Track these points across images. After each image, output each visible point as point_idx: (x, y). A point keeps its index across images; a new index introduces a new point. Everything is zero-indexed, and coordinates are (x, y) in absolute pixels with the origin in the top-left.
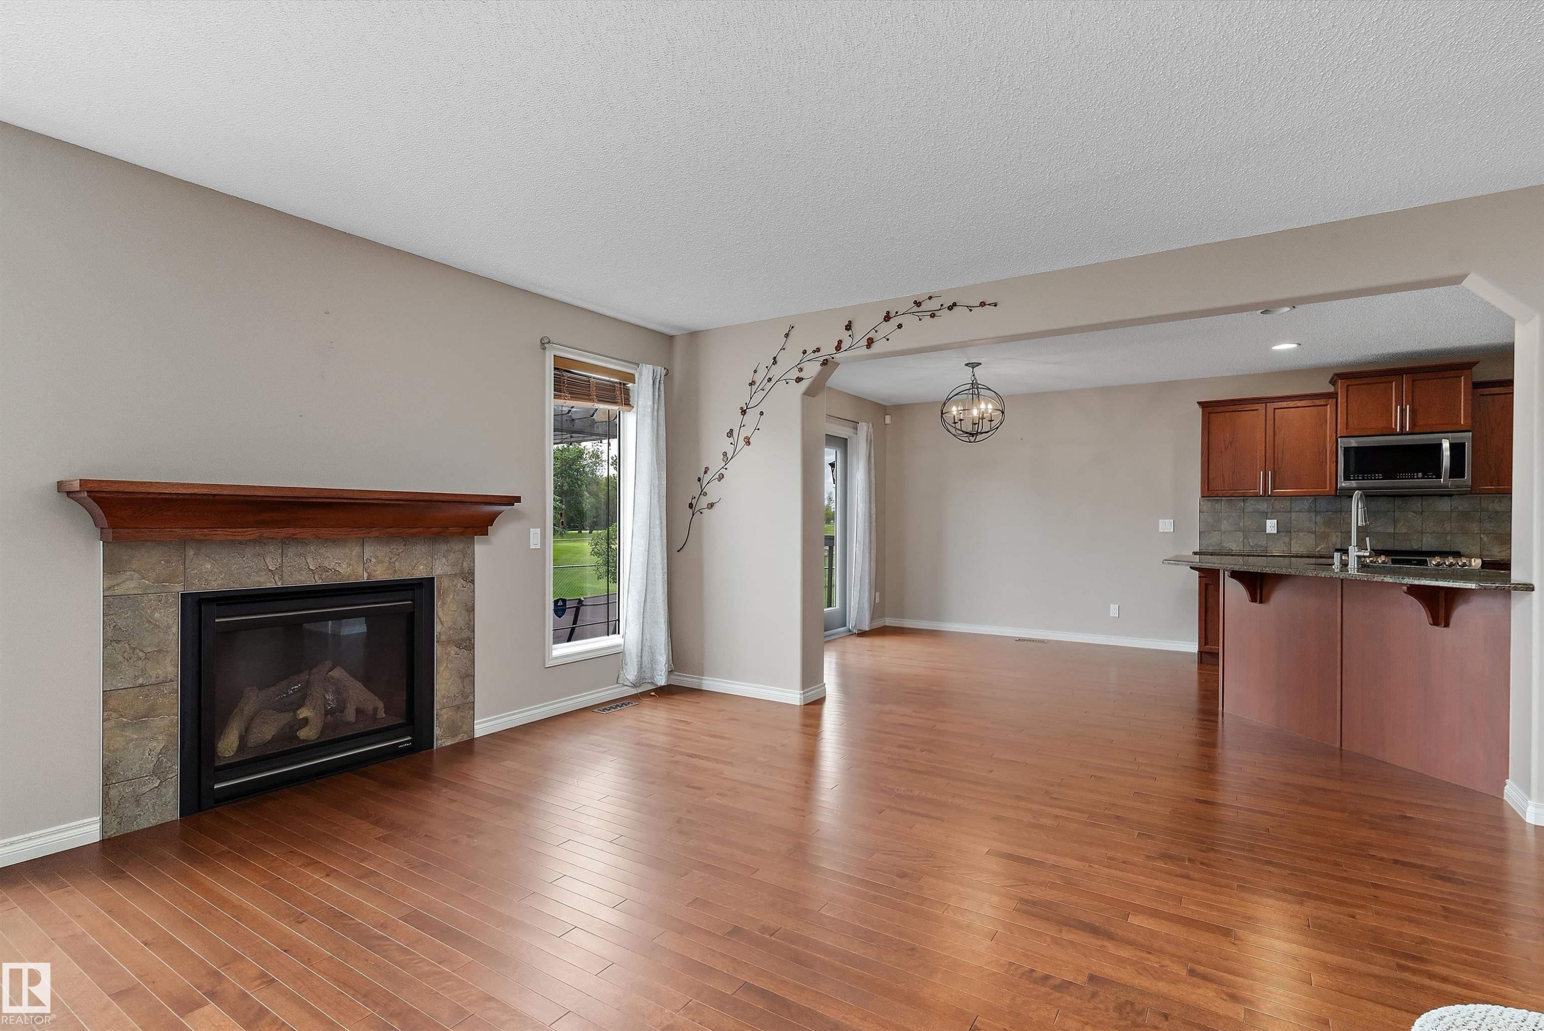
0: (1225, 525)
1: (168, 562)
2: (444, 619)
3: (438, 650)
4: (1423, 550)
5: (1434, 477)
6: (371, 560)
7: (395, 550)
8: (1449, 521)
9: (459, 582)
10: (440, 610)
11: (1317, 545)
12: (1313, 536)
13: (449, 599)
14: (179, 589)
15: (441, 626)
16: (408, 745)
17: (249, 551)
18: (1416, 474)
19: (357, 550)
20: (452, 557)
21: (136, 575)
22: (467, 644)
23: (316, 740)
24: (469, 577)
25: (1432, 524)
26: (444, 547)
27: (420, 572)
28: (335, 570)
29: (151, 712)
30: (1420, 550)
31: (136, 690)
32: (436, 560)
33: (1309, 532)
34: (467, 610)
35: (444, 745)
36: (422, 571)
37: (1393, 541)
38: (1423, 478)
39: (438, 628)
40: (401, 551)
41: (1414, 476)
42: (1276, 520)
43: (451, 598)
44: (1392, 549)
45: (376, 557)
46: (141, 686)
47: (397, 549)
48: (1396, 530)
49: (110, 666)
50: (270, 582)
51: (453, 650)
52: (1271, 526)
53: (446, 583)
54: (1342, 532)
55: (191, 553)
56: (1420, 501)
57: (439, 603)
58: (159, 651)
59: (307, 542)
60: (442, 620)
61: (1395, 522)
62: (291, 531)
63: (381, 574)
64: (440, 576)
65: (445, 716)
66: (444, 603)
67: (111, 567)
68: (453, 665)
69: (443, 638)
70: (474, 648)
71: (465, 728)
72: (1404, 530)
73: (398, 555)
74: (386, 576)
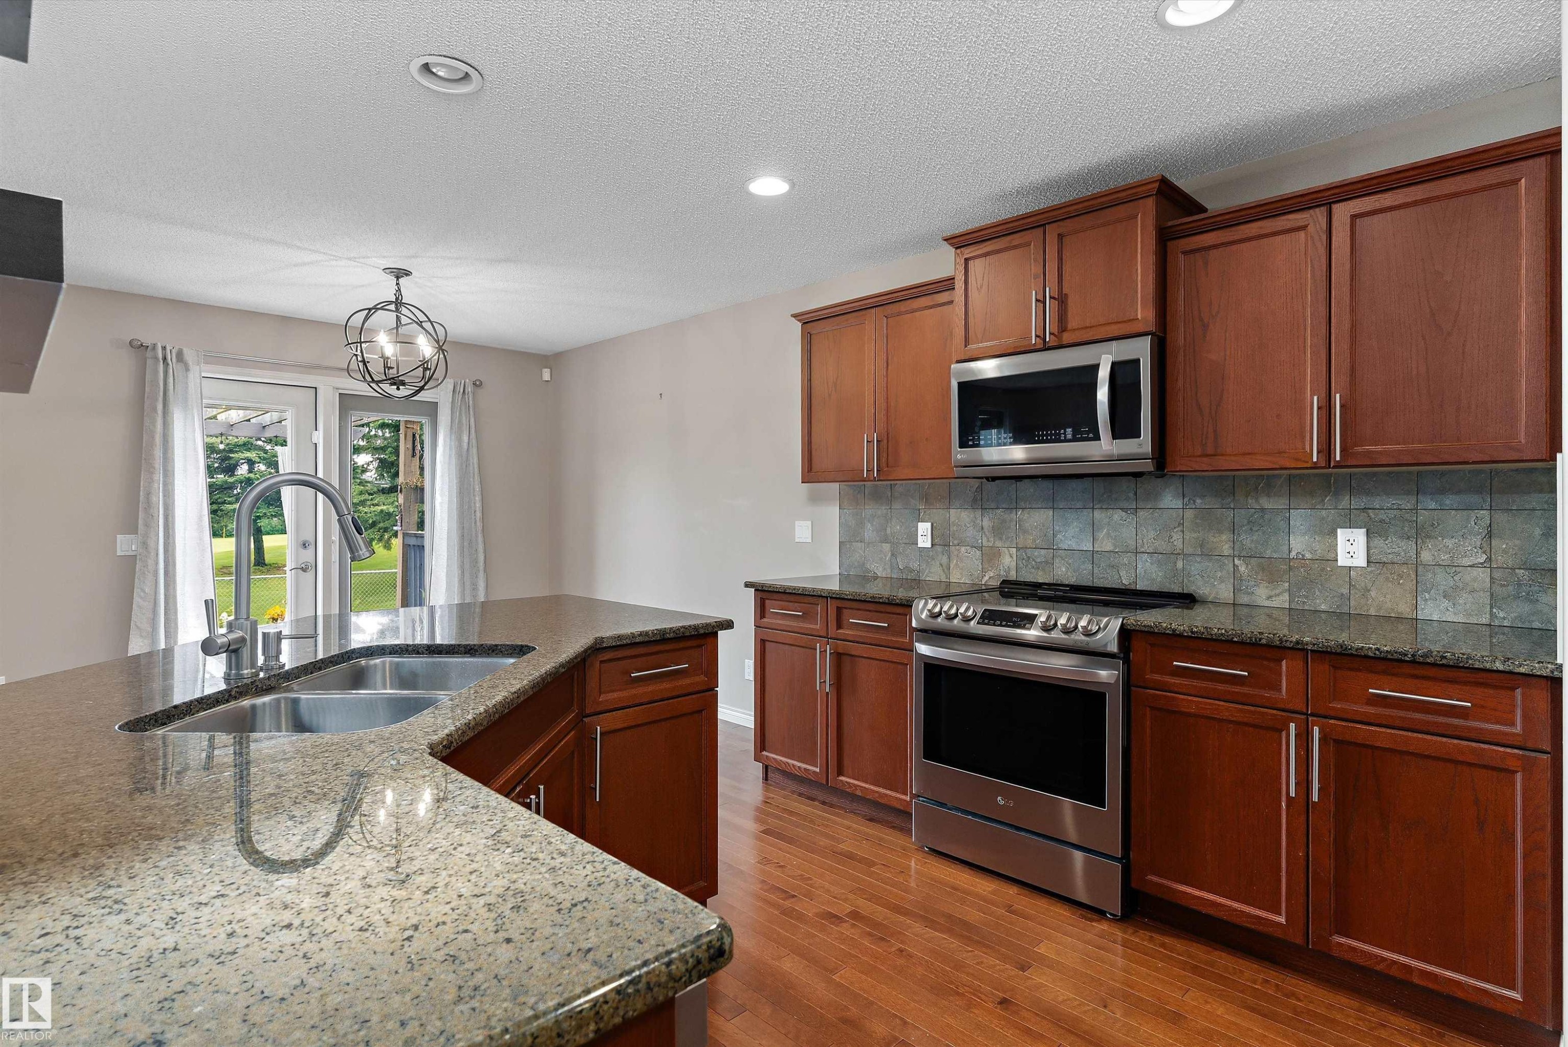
0: (869, 532)
4: (1138, 587)
5: (1091, 435)
8: (1180, 529)
11: (984, 571)
12: (978, 553)
18: (1062, 431)
25: (1152, 534)
30: (1133, 587)
33: (972, 547)
37: (1091, 567)
38: (1074, 439)
41: (1060, 434)
42: (929, 524)
44: (1090, 584)
48: (1096, 546)
52: (924, 533)
54: (1018, 549)
56: (1133, 486)
61: (1094, 527)
72: (1108, 547)
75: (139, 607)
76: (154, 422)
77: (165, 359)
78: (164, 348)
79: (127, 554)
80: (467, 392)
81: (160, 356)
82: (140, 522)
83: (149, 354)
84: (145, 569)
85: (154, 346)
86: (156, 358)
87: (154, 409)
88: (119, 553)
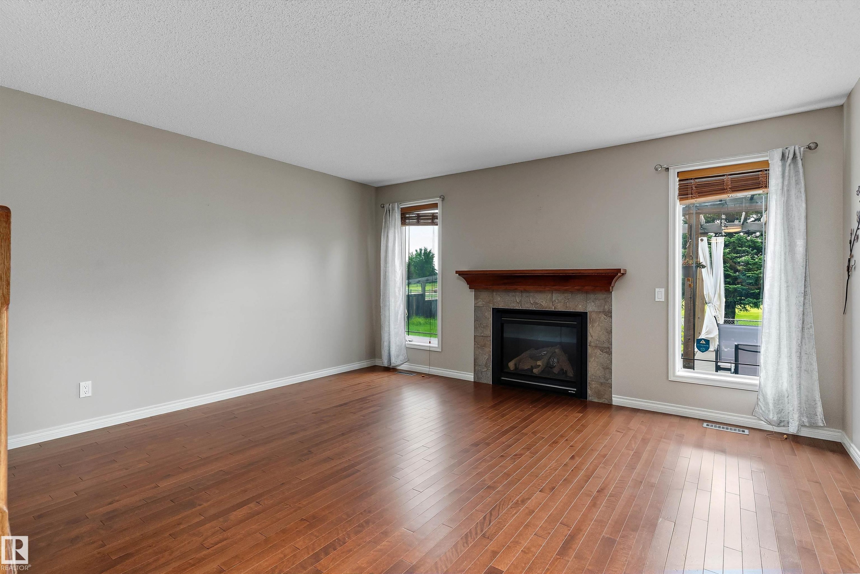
1: (489, 296)
2: (593, 334)
3: (590, 350)
6: (555, 301)
7: (567, 297)
9: (602, 316)
10: (591, 329)
13: (596, 325)
14: (492, 306)
15: (591, 338)
16: (573, 392)
17: (511, 294)
19: (549, 296)
20: (598, 302)
21: (481, 301)
22: (608, 351)
23: (538, 375)
24: (609, 314)
26: (592, 296)
27: (580, 309)
28: (541, 304)
29: (484, 346)
31: (482, 337)
32: (588, 303)
34: (607, 332)
35: (593, 400)
36: (581, 308)
39: (589, 339)
40: (569, 297)
43: (597, 324)
45: (558, 300)
46: (482, 336)
47: (568, 297)
49: (475, 328)
50: (517, 307)
51: (598, 352)
53: (594, 316)
55: (495, 293)
57: (590, 326)
58: (487, 326)
59: (530, 292)
60: (592, 335)
62: (516, 287)
63: (560, 307)
64: (591, 312)
65: (594, 386)
66: (593, 326)
67: (476, 298)
68: (598, 360)
69: (592, 344)
70: (611, 354)
71: (606, 396)
73: (569, 299)
74: (562, 309)
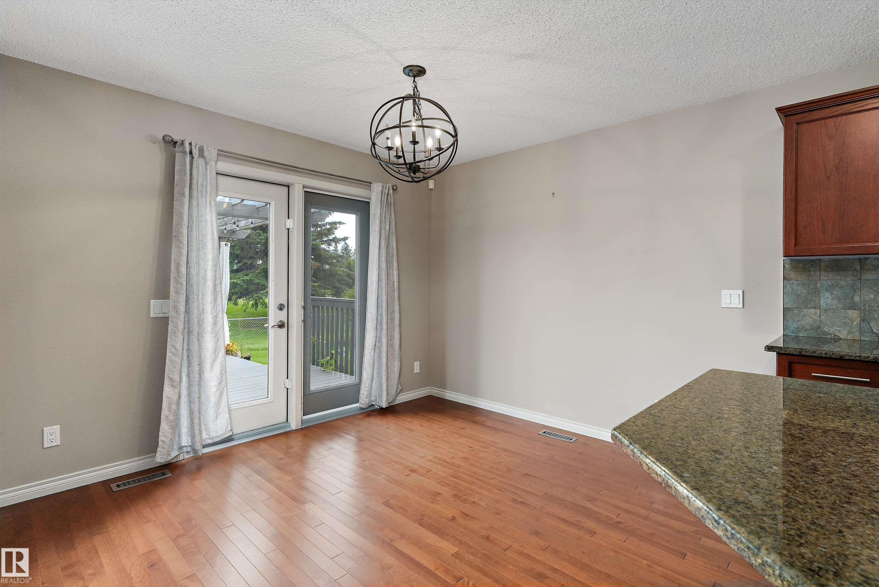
0: (827, 300)
75: (171, 361)
76: (182, 206)
77: (191, 153)
78: (190, 144)
79: (159, 316)
80: (389, 194)
81: (188, 150)
82: (172, 289)
83: (178, 149)
84: (176, 329)
85: (182, 143)
86: (184, 152)
87: (183, 194)
88: (152, 315)
